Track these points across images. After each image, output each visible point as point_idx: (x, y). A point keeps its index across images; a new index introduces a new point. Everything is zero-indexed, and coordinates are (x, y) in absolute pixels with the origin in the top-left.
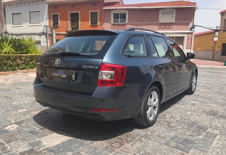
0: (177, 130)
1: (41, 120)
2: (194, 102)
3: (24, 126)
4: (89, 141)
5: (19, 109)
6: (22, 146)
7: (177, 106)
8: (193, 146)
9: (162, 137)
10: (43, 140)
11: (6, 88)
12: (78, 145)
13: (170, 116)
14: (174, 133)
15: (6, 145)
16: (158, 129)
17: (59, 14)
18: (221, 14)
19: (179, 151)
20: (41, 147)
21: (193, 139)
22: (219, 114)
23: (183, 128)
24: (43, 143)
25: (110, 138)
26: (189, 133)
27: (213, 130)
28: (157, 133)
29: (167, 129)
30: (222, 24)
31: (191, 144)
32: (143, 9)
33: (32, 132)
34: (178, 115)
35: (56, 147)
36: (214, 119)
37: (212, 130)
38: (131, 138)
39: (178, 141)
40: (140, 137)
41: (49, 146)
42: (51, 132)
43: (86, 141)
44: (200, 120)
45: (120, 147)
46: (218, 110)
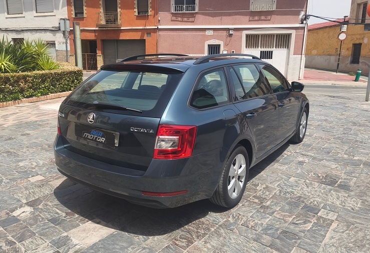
0: (273, 213)
1: (67, 197)
2: (301, 159)
4: (141, 237)
7: (275, 166)
8: (296, 242)
9: (250, 226)
10: (72, 235)
12: (125, 244)
13: (264, 186)
14: (268, 219)
15: (18, 245)
16: (244, 212)
20: (70, 248)
21: (297, 230)
22: (338, 183)
23: (282, 210)
24: (73, 240)
25: (172, 230)
26: (291, 219)
27: (327, 213)
28: (243, 220)
29: (258, 211)
30: (353, 11)
31: (293, 239)
34: (276, 185)
35: (92, 247)
36: (330, 190)
37: (325, 213)
38: (204, 229)
39: (273, 233)
40: (218, 228)
41: (81, 246)
42: (84, 220)
43: (136, 235)
44: (310, 194)
45: (188, 246)
46: (338, 173)
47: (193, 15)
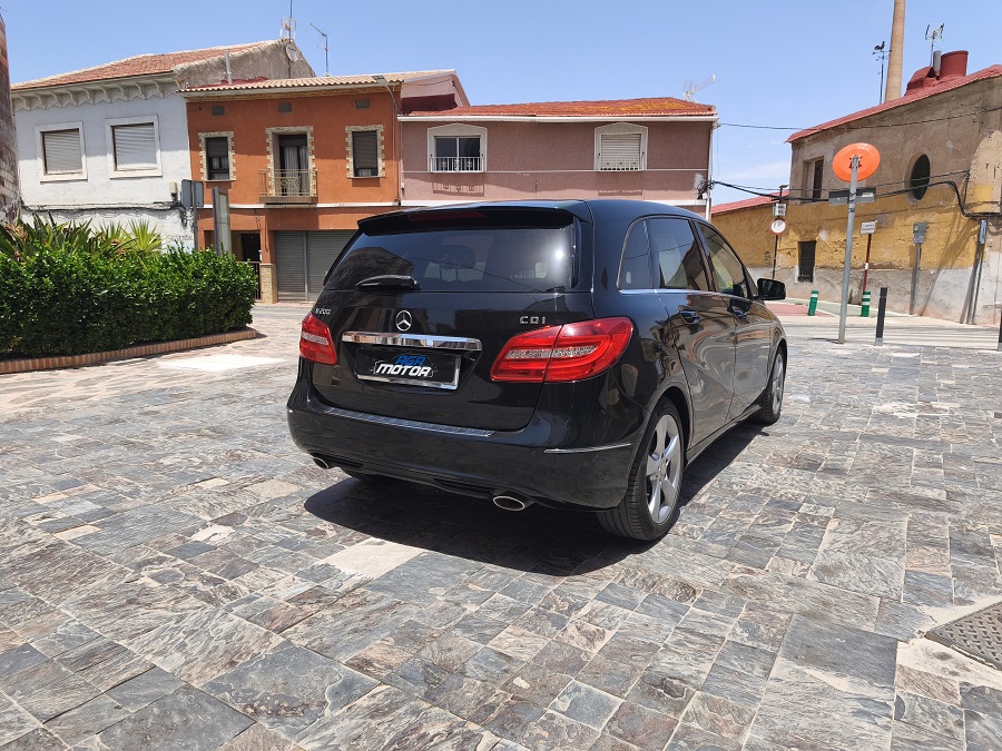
0: (717, 512)
3: (251, 528)
5: (197, 481)
6: (282, 583)
8: (771, 550)
10: (335, 563)
11: (105, 412)
12: (451, 570)
14: (711, 522)
15: (229, 583)
17: (230, 135)
18: (792, 142)
19: (738, 566)
20: (342, 581)
22: (823, 465)
24: (341, 569)
27: (815, 508)
30: (797, 175)
32: (539, 123)
33: (288, 544)
35: (386, 577)
36: (811, 477)
37: (812, 508)
39: (728, 540)
41: (364, 576)
44: (775, 484)
46: (818, 452)
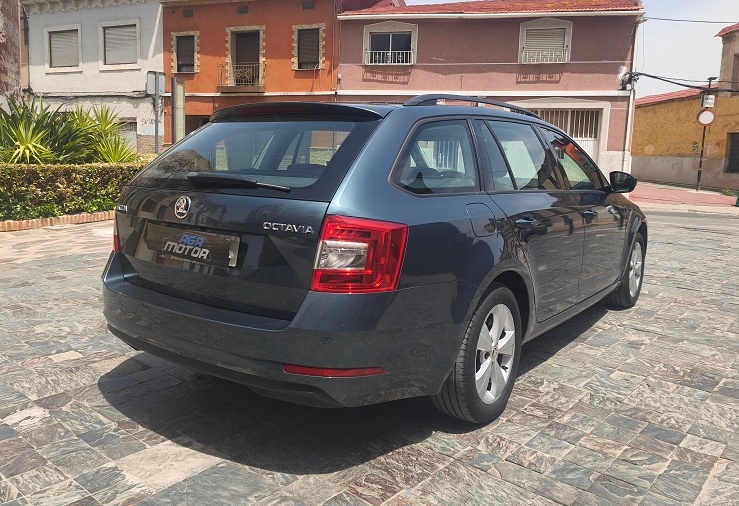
1: (124, 393)
2: (634, 338)
3: (67, 413)
4: (279, 475)
5: (53, 352)
6: (57, 486)
7: (577, 348)
9: (526, 464)
10: (125, 466)
12: (241, 489)
13: (556, 385)
14: (567, 451)
15: (5, 481)
16: (512, 434)
17: (196, 34)
20: (117, 492)
21: (634, 474)
22: (721, 384)
23: (598, 433)
25: (350, 465)
26: (619, 453)
27: (700, 442)
28: (509, 451)
29: (543, 434)
31: (625, 492)
33: (91, 437)
34: (582, 385)
35: (166, 493)
36: (703, 399)
38: (420, 465)
39: (580, 480)
40: (452, 464)
41: (144, 488)
42: (155, 438)
43: (268, 472)
44: (658, 405)
45: (384, 498)
46: (719, 366)
47: (406, 71)
